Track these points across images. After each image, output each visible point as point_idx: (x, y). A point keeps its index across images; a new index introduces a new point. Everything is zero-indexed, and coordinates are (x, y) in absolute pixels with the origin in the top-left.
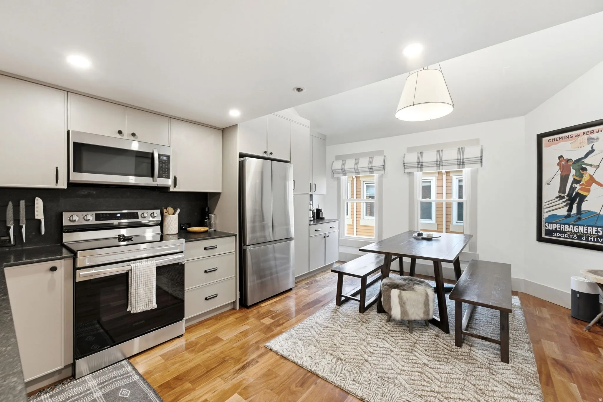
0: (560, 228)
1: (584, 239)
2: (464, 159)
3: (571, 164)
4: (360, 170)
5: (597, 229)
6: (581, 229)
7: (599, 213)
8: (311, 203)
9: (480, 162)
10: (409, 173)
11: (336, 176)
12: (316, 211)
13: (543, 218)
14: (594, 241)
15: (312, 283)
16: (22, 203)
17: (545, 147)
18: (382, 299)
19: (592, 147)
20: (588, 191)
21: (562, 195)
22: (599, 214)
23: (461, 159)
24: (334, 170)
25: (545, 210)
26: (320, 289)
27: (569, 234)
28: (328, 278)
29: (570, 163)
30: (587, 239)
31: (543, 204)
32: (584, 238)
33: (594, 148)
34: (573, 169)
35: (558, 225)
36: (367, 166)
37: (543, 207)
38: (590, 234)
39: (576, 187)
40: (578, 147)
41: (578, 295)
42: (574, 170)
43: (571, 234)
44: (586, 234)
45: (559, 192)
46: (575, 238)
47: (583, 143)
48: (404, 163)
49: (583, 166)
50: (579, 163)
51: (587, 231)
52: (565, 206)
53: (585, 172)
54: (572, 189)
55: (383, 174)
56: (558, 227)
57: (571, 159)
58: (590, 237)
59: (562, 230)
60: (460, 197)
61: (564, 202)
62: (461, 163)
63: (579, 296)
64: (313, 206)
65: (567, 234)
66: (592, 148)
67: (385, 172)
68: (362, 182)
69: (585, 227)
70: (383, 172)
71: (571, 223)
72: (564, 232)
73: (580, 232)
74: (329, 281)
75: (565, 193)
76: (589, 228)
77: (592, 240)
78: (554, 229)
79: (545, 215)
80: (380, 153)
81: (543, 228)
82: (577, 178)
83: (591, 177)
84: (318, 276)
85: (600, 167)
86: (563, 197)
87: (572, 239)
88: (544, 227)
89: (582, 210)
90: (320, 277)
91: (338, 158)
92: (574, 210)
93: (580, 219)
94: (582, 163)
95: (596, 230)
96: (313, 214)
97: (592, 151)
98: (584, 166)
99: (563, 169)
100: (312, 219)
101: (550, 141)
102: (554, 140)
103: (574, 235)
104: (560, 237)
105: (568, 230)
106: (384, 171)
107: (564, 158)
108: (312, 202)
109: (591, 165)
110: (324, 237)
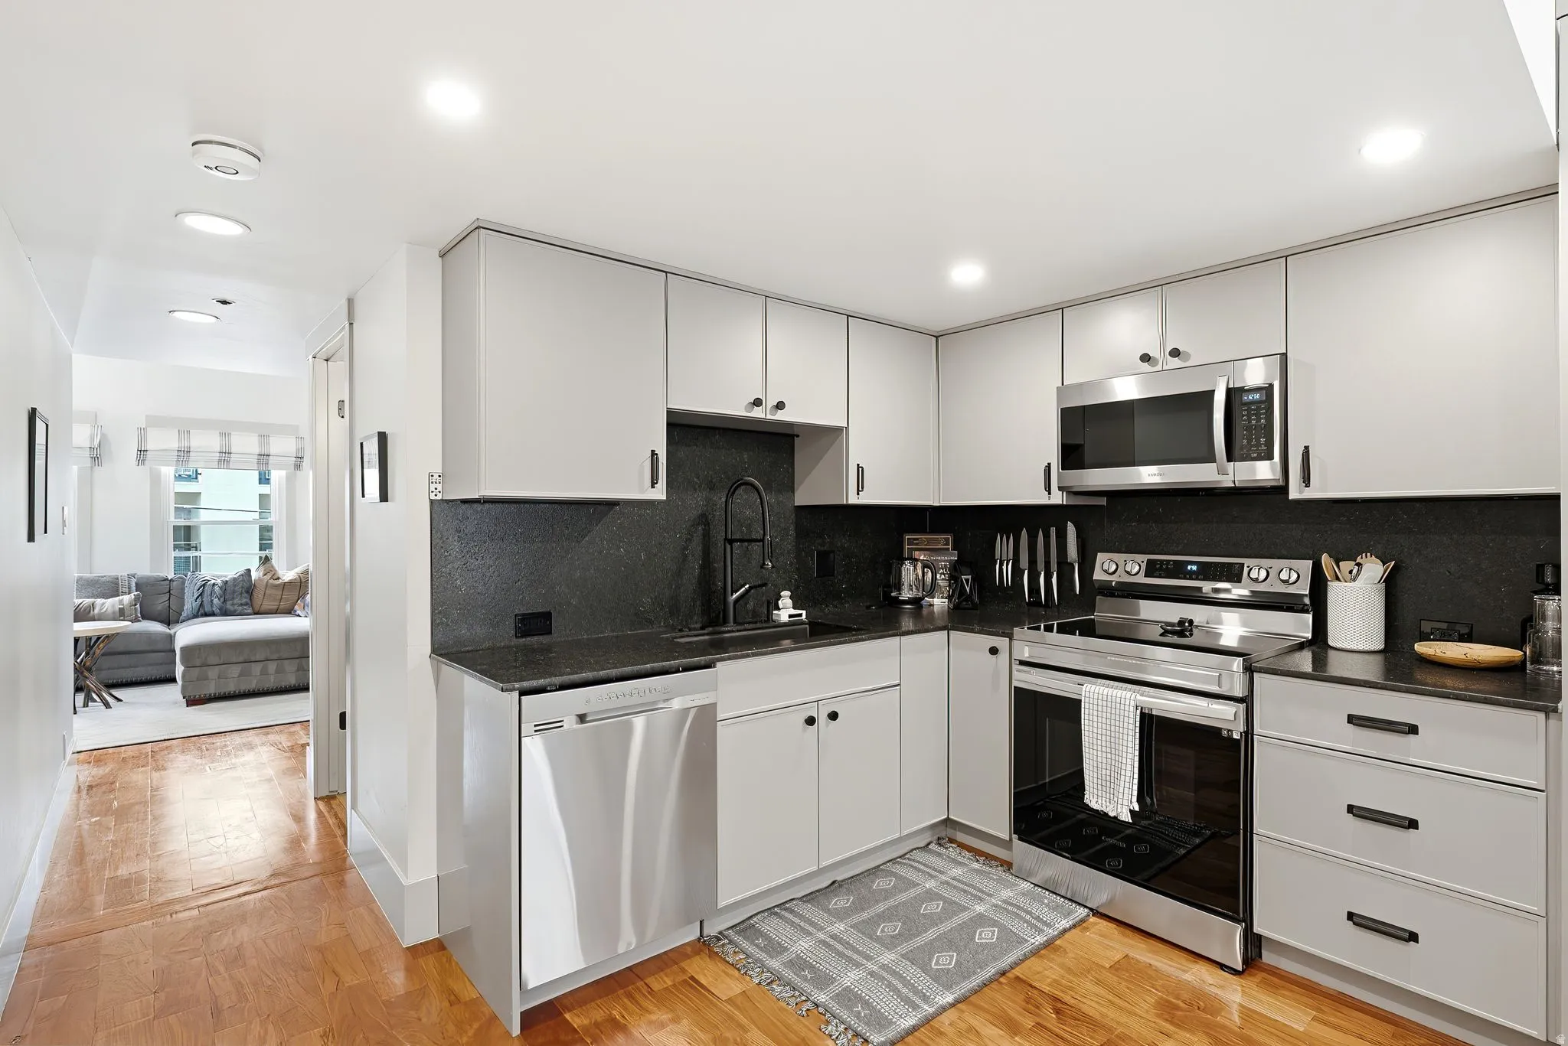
16: (1053, 530)
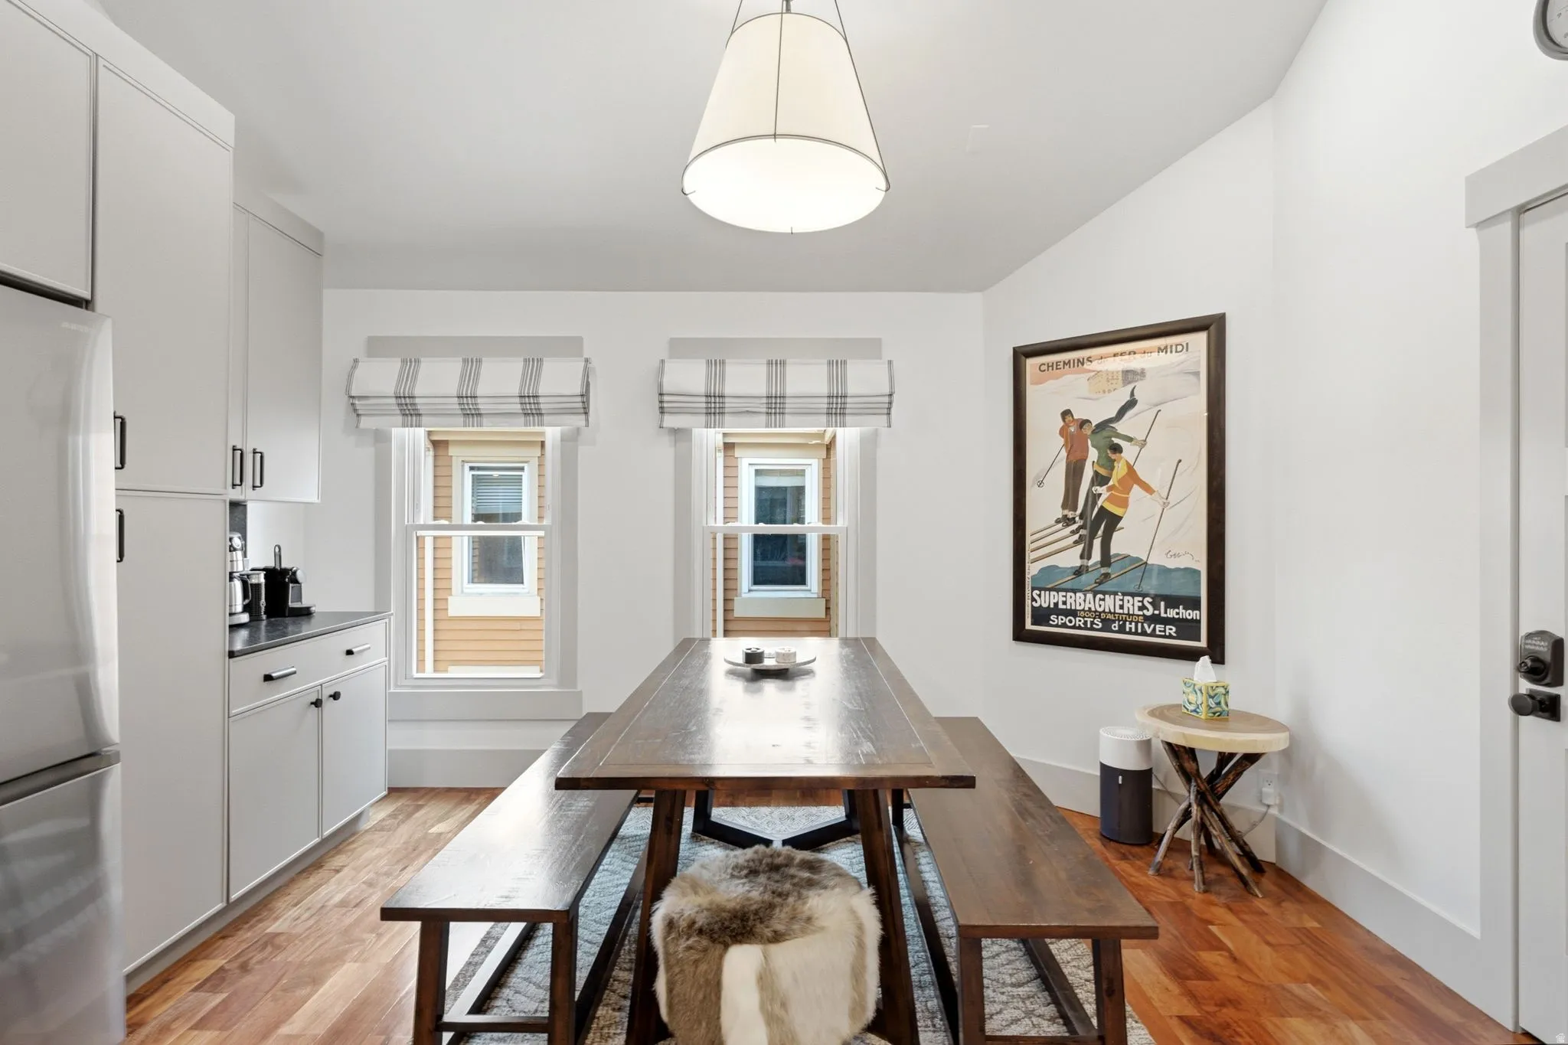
0: (1064, 603)
1: (1117, 629)
2: (845, 397)
3: (1089, 433)
4: (483, 405)
5: (1142, 602)
6: (1109, 603)
7: (1145, 560)
8: (237, 542)
9: (886, 411)
10: (675, 432)
11: (366, 423)
12: (262, 580)
13: (1027, 576)
14: (1136, 633)
15: (244, 968)
17: (1031, 384)
18: (661, 986)
19: (1132, 394)
20: (1124, 503)
21: (1070, 514)
22: (1146, 563)
23: (837, 397)
24: (360, 398)
25: (1030, 556)
26: (303, 992)
27: (1084, 617)
28: (343, 904)
29: (1087, 430)
30: (1122, 630)
31: (1029, 539)
32: (1115, 626)
33: (1136, 397)
34: (1093, 446)
35: (1061, 594)
36: (516, 392)
37: (1027, 549)
38: (1129, 614)
39: (1100, 495)
40: (1104, 392)
41: (1120, 777)
42: (1094, 449)
43: (1089, 617)
44: (1120, 614)
45: (1064, 506)
46: (1098, 625)
47: (1114, 382)
48: (661, 394)
49: (1113, 439)
50: (1105, 433)
51: (1122, 607)
52: (1076, 543)
53: (1118, 455)
54: (1093, 498)
55: (578, 429)
56: (1062, 599)
57: (1088, 421)
58: (1128, 623)
59: (1069, 607)
60: (827, 517)
61: (1073, 532)
62: (836, 408)
63: (1123, 780)
64: (245, 555)
65: (1080, 617)
66: (1131, 397)
67: (587, 420)
68: (456, 464)
69: (1117, 597)
70: (579, 421)
71: (1089, 588)
72: (1073, 613)
73: (1107, 610)
74: (348, 920)
75: (1075, 509)
76: (1126, 598)
77: (1133, 630)
78: (1052, 606)
79: (1032, 570)
80: (571, 346)
81: (1028, 602)
82: (1103, 472)
83: (1130, 468)
84: (281, 904)
85: (1148, 445)
86: (1073, 521)
87: (1092, 629)
88: (1030, 601)
89: (1112, 553)
90: (294, 912)
91: (377, 347)
92: (1096, 555)
93: (1107, 576)
94: (1111, 434)
95: (1140, 604)
96: (245, 596)
97: (1132, 403)
98: (1116, 440)
99: (1072, 446)
100: (245, 618)
101: (1043, 368)
102: (1052, 366)
103: (1094, 618)
104: (1064, 626)
105: (1081, 608)
106: (583, 417)
107: (1075, 417)
108: (244, 538)
109: (1130, 439)
110: (317, 703)
